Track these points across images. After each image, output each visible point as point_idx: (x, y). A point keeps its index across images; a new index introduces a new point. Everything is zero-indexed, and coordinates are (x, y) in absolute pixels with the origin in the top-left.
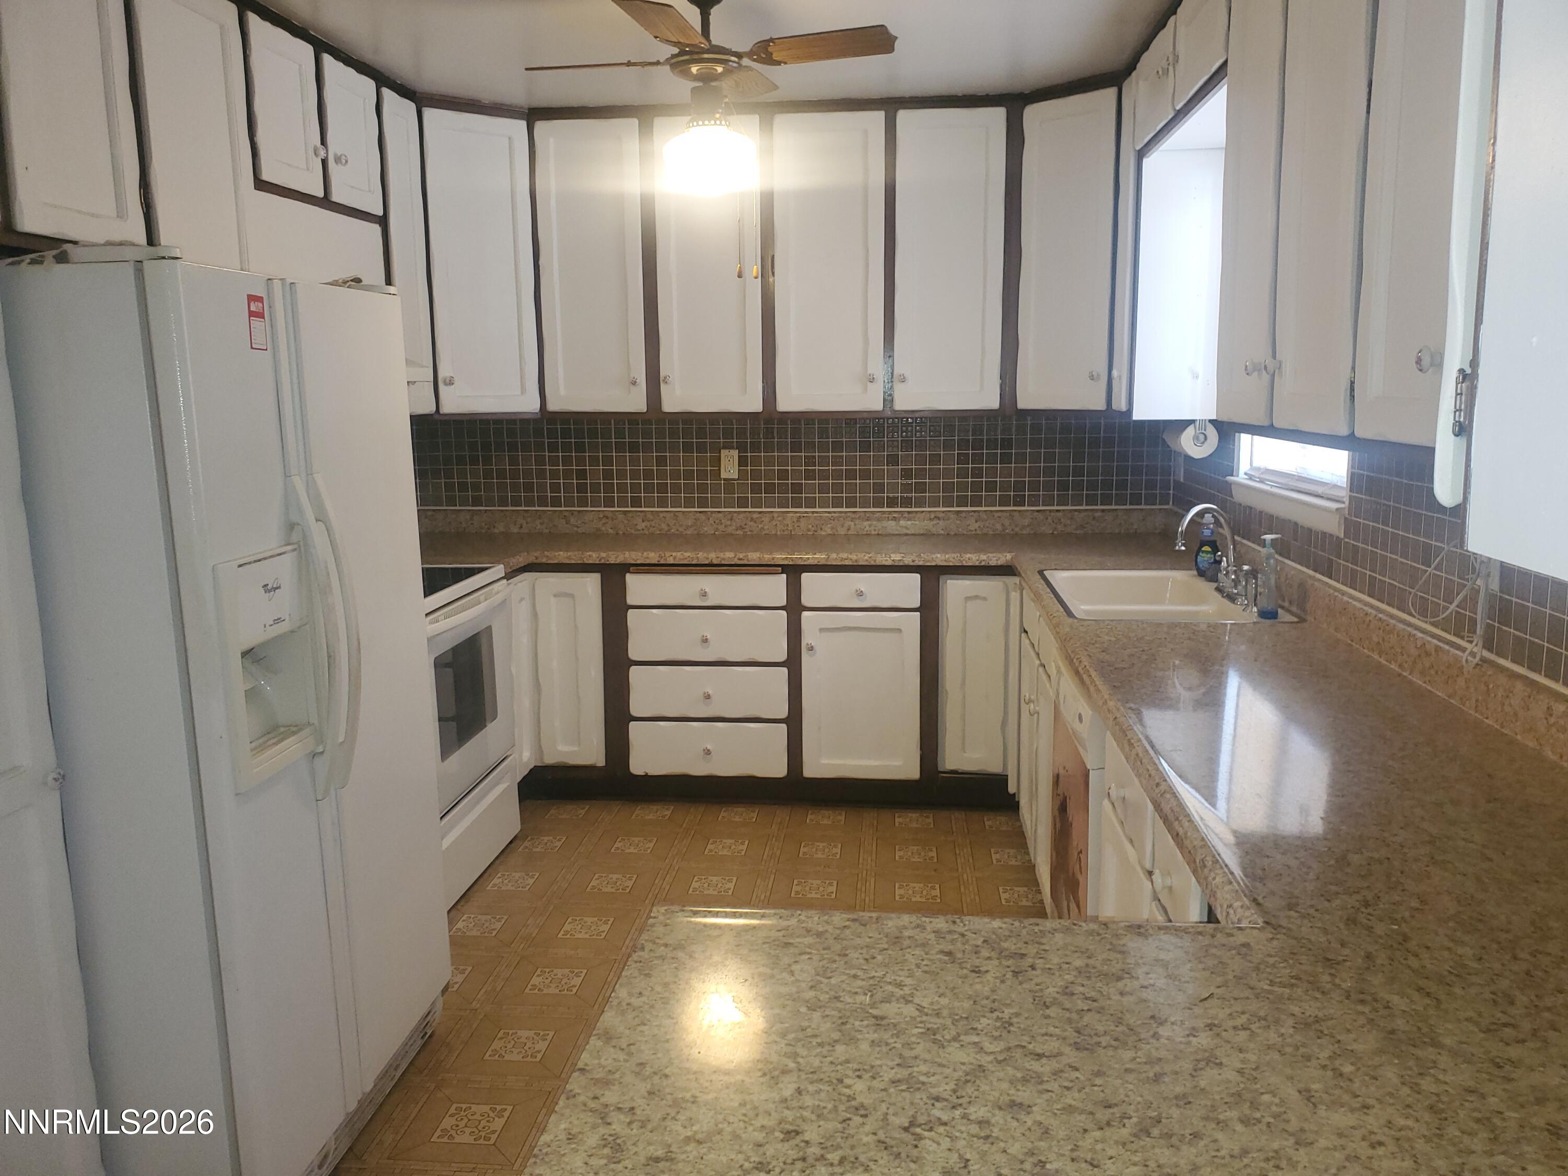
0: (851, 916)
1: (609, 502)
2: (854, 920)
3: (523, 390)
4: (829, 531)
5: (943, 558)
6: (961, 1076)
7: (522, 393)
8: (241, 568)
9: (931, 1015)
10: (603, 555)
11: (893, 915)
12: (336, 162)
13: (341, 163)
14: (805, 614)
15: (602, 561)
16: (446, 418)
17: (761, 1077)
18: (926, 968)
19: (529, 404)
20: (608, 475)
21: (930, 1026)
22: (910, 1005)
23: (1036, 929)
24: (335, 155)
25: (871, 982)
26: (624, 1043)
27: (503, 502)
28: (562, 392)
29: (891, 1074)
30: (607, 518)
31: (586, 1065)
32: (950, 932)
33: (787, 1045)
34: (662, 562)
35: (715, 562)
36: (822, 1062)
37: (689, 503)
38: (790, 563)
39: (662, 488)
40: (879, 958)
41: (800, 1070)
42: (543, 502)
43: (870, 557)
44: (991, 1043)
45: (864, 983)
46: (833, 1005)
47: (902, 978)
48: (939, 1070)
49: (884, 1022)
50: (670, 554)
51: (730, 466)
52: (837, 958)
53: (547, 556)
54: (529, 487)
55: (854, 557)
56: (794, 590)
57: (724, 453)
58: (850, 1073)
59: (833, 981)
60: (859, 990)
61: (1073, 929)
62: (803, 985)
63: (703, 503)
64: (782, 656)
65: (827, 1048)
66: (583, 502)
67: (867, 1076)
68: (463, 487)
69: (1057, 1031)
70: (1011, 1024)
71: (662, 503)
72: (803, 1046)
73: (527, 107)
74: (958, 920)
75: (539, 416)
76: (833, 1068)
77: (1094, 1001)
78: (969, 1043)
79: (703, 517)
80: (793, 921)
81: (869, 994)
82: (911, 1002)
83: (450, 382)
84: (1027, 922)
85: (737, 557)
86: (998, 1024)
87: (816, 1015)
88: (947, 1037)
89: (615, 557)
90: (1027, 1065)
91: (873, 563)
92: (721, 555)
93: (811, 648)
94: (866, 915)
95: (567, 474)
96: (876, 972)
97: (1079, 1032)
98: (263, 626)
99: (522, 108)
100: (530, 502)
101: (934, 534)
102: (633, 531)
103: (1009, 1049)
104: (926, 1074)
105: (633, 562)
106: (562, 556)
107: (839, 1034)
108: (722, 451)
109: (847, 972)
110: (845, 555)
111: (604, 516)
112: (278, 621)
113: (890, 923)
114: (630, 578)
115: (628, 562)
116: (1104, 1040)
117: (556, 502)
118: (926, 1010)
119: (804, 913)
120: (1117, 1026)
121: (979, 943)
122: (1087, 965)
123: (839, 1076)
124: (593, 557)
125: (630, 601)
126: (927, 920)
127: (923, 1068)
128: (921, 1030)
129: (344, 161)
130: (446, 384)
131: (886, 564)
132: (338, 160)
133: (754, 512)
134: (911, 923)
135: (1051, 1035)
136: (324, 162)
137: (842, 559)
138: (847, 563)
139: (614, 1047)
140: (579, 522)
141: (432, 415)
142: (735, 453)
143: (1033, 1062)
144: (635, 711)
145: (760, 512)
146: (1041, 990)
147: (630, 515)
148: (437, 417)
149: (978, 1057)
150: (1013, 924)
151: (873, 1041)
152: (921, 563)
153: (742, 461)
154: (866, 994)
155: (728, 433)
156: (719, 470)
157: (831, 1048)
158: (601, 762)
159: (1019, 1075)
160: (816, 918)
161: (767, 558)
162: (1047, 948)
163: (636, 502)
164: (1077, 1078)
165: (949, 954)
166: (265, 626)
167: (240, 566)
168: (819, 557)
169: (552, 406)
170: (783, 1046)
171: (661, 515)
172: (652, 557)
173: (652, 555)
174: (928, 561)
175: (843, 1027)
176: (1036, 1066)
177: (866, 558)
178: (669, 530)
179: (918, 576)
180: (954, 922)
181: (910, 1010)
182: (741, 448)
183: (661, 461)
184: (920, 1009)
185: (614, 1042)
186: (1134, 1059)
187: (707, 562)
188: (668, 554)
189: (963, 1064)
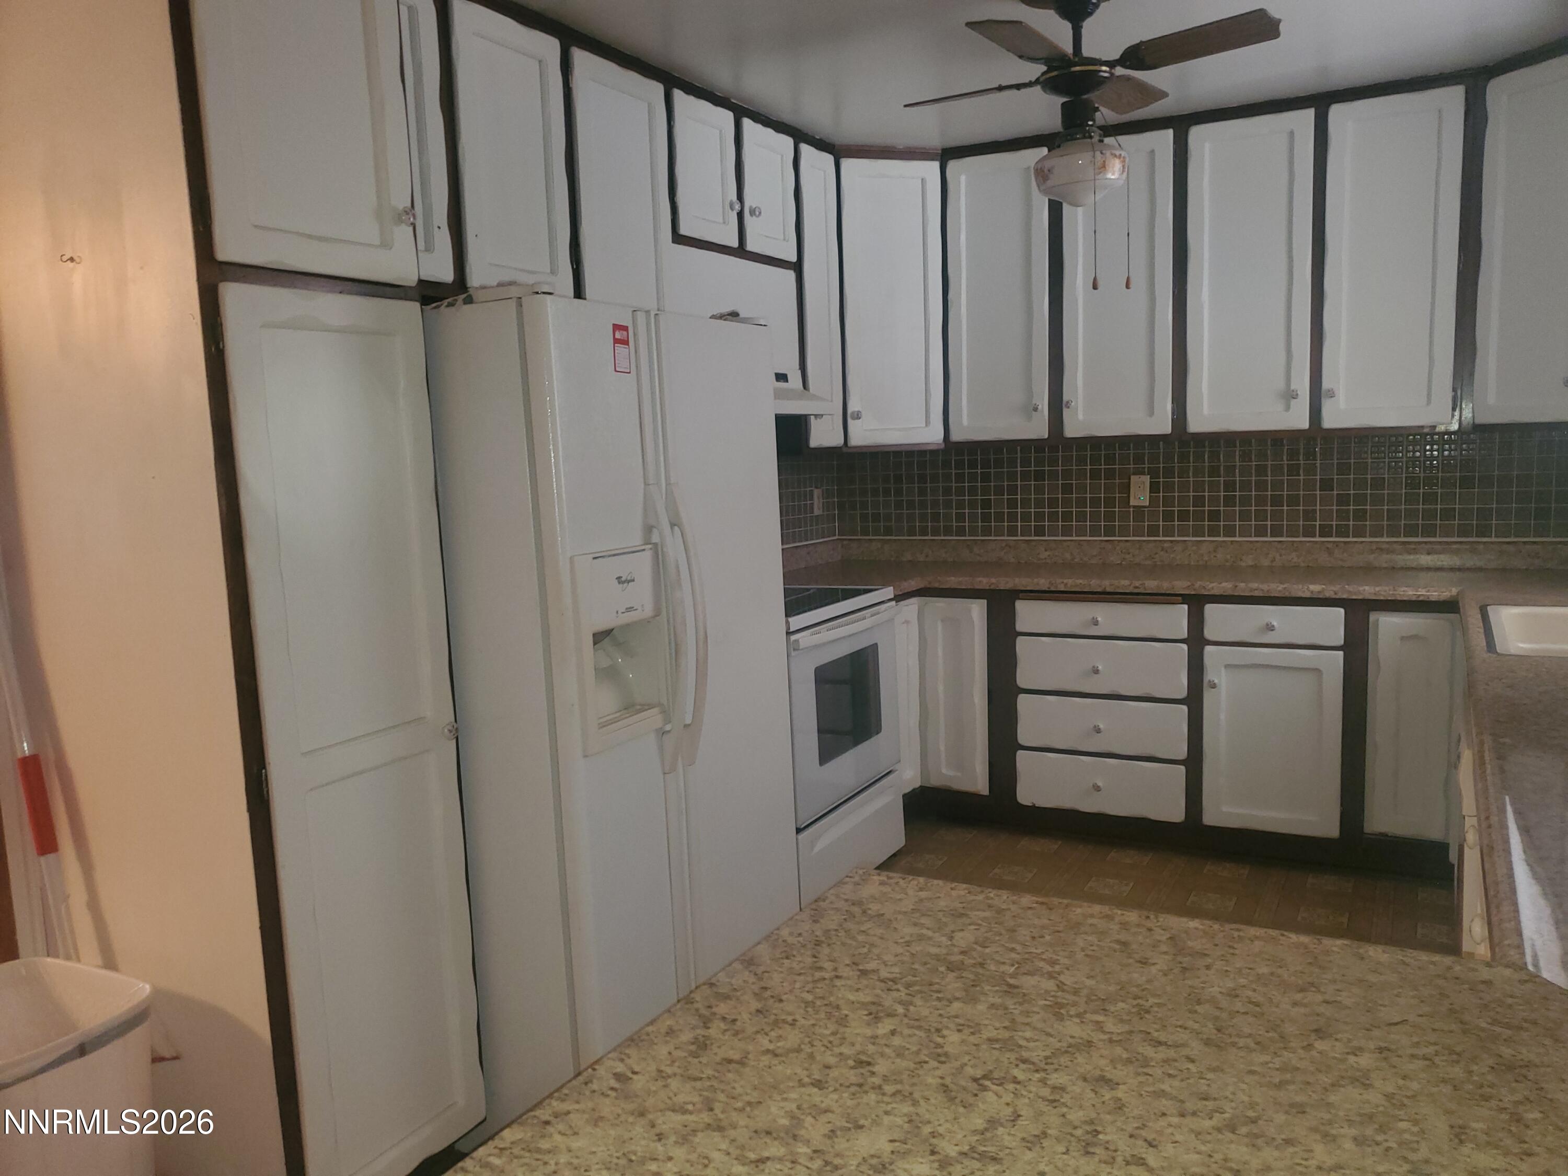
0: (1040, 900)
1: (1012, 531)
2: (1042, 903)
3: (927, 423)
4: (1250, 563)
5: (1372, 591)
6: (1063, 1047)
7: (926, 425)
8: (595, 560)
9: (1068, 992)
10: (993, 580)
11: (1085, 904)
12: (751, 215)
13: (755, 215)
14: (1208, 649)
15: (992, 587)
16: (855, 450)
17: (866, 1015)
18: (1090, 953)
19: (933, 435)
20: (1012, 504)
21: (1059, 1000)
22: (1052, 981)
23: (1236, 934)
24: (750, 208)
25: (1027, 956)
26: (760, 970)
27: (912, 532)
28: (965, 422)
29: (993, 1034)
30: (1010, 547)
31: (718, 981)
32: (1138, 925)
33: (907, 994)
34: (1053, 589)
35: (1108, 590)
36: (931, 1013)
37: (1095, 531)
38: (1193, 593)
39: (1067, 517)
40: (1048, 938)
41: (905, 1016)
42: (948, 531)
43: (1285, 588)
44: (1114, 1025)
45: (1018, 956)
46: (974, 970)
47: (1059, 958)
48: (1044, 1038)
49: (1016, 991)
50: (1061, 580)
51: (1140, 495)
52: (1003, 932)
53: (939, 581)
54: (936, 517)
55: (1265, 587)
56: (1196, 622)
57: (1134, 478)
58: (952, 1026)
59: (987, 950)
60: (1007, 961)
61: (1279, 940)
62: (956, 950)
63: (1110, 531)
64: (1183, 693)
65: (945, 1003)
66: (987, 531)
67: (967, 1031)
68: (876, 518)
69: (1196, 1026)
70: (1148, 1012)
71: (1067, 531)
72: (922, 997)
73: (940, 148)
74: (1152, 917)
75: (943, 446)
76: (939, 1019)
77: (1258, 1006)
78: (1092, 1021)
79: (1109, 546)
80: (980, 897)
81: (1017, 966)
82: (1055, 978)
83: (857, 416)
84: (1228, 927)
85: (1133, 585)
86: (1134, 1010)
87: (951, 976)
88: (1072, 1013)
89: (1005, 583)
90: (1140, 1050)
91: (1287, 594)
92: (1116, 582)
93: (1213, 686)
94: (1056, 901)
95: (972, 505)
96: (1036, 949)
97: (1219, 1030)
98: (615, 614)
99: (936, 150)
100: (936, 532)
101: (1376, 568)
102: (1035, 561)
103: (1131, 1032)
104: (1028, 1040)
105: (1023, 589)
106: (953, 581)
107: (964, 993)
108: (1132, 477)
109: (1007, 945)
110: (1255, 585)
111: (1006, 545)
112: (629, 609)
113: (1079, 911)
114: (1020, 605)
115: (1018, 588)
116: (1241, 1042)
117: (961, 531)
118: (1065, 987)
119: (995, 892)
120: (1267, 1032)
121: (1164, 938)
122: (1272, 974)
123: (940, 1026)
124: (983, 582)
125: (1020, 627)
126: (1119, 912)
127: (1028, 1034)
128: (1047, 1003)
129: (757, 213)
130: (853, 418)
131: (1304, 595)
132: (752, 212)
133: (1165, 541)
134: (1101, 913)
135: (1185, 1028)
136: (740, 215)
137: (1252, 590)
138: (1256, 594)
139: (750, 971)
140: (982, 551)
141: (840, 448)
142: (1147, 479)
143: (1149, 1048)
144: (1022, 739)
145: (1171, 541)
146: (1203, 988)
147: (1034, 543)
148: (845, 450)
149: (1093, 1034)
150: (1211, 927)
151: (993, 1005)
152: (1345, 596)
153: (1154, 488)
154: (1013, 965)
155: (1139, 459)
156: (1129, 497)
157: (948, 1004)
158: (986, 792)
159: (1125, 1055)
160: (1005, 897)
161: (1165, 586)
162: (1237, 952)
163: (1040, 531)
164: (1188, 1069)
165: (1125, 944)
166: (617, 612)
167: (595, 558)
168: (1225, 587)
169: (956, 437)
170: (903, 994)
171: (1065, 544)
172: (1042, 583)
173: (1042, 581)
174: (1355, 594)
175: (973, 989)
176: (1149, 1051)
177: (1280, 588)
178: (1073, 559)
179: (1342, 611)
180: (1148, 917)
181: (1050, 985)
182: (1153, 473)
183: (1067, 489)
184: (1061, 986)
185: (752, 968)
186: (1267, 1063)
187: (1099, 590)
188: (1059, 581)
189: (1072, 1037)
